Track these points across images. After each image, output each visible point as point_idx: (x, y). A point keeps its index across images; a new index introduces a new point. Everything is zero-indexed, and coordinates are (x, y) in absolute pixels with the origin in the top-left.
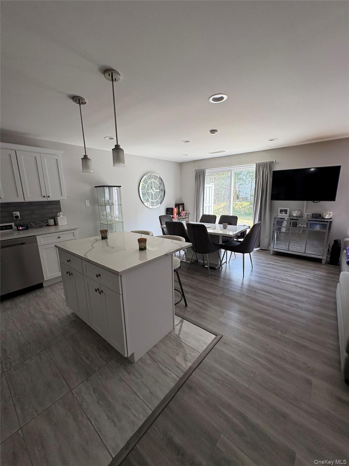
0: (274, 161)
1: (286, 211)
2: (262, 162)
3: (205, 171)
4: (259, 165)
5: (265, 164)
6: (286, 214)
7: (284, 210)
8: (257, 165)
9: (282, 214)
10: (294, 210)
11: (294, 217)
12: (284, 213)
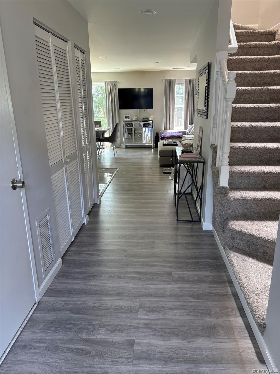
0: (117, 81)
1: (129, 117)
5: (111, 82)
7: (128, 116)
8: (106, 83)
10: (133, 116)
11: (134, 120)
12: (127, 118)
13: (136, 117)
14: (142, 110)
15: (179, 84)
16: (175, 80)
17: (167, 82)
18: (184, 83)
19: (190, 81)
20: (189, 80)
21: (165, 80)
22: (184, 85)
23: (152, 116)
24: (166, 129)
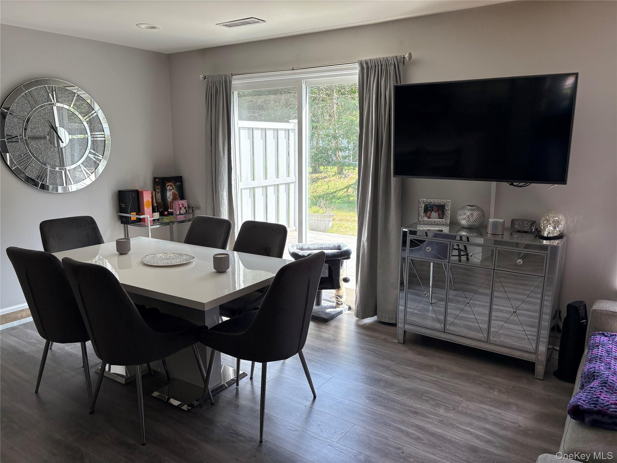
0: (407, 56)
1: (441, 209)
2: (375, 57)
3: (230, 82)
4: (368, 68)
5: (384, 63)
6: (443, 218)
7: (437, 206)
8: (362, 68)
9: (429, 218)
10: (463, 208)
12: (434, 214)
14: (505, 185)
23: (561, 218)
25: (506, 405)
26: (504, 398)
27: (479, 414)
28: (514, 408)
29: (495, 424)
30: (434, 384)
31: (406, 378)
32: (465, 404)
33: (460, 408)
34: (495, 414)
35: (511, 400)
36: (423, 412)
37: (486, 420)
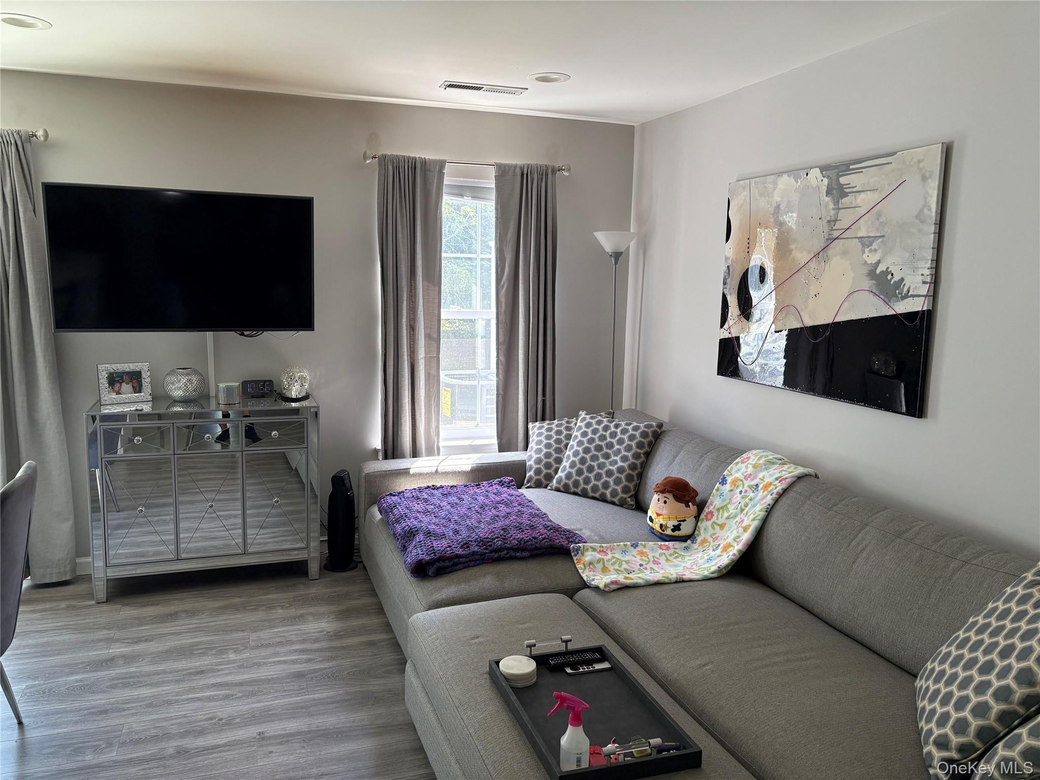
0: (40, 133)
6: (140, 392)
7: (127, 373)
9: (118, 393)
10: (172, 373)
11: (176, 402)
12: (126, 387)
13: (194, 379)
15: (460, 191)
16: (442, 164)
17: (397, 169)
18: (493, 186)
19: (525, 174)
20: (518, 172)
21: (384, 157)
22: (493, 196)
23: (305, 376)
24: (391, 450)
25: (301, 618)
26: (292, 612)
27: (278, 640)
28: (311, 618)
29: (303, 641)
30: (196, 631)
31: (151, 641)
32: (254, 636)
33: (252, 644)
34: (295, 632)
35: (302, 612)
36: (209, 667)
37: (289, 642)
